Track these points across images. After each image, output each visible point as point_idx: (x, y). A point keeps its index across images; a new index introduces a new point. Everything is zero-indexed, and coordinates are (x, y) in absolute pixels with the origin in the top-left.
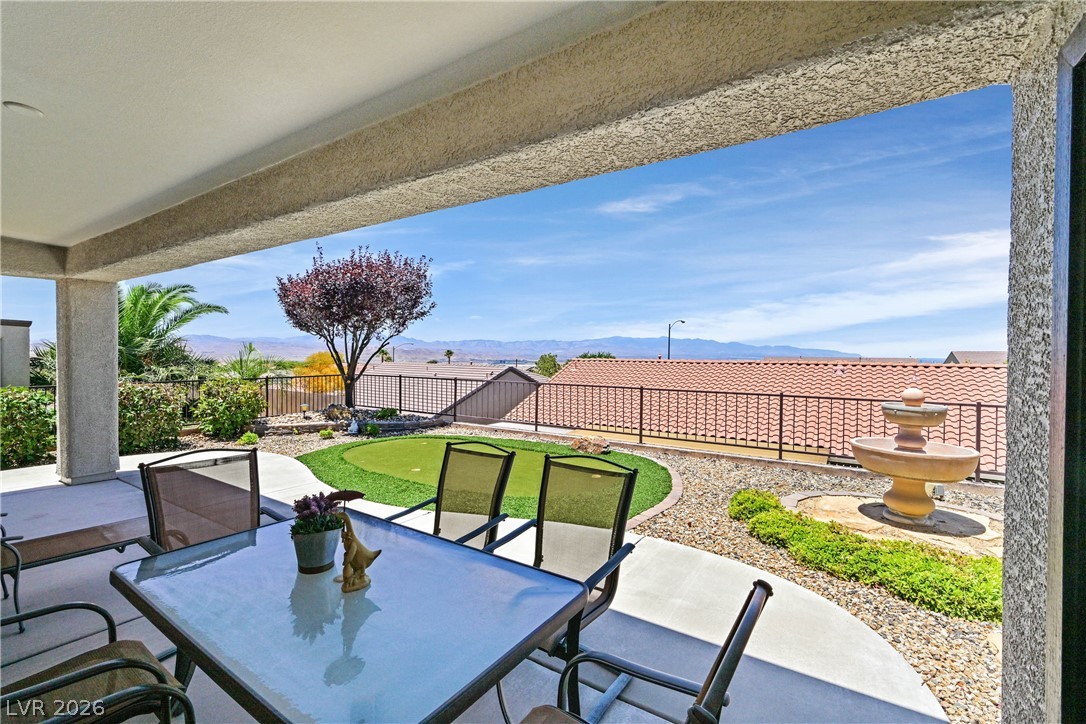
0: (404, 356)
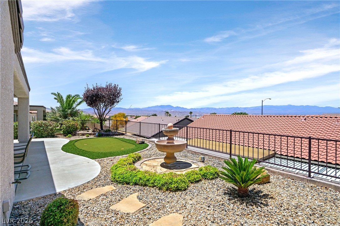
0: (180, 114)
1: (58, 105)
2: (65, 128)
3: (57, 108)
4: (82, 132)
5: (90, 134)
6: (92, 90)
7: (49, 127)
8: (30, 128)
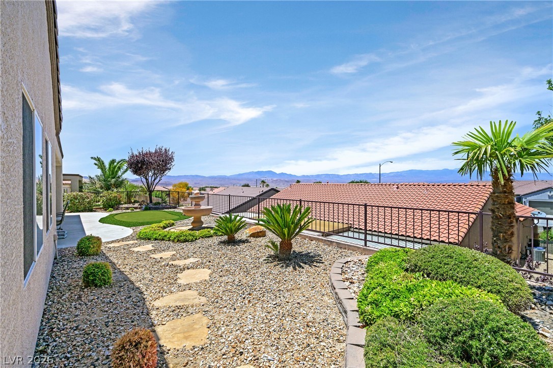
1: (99, 172)
2: (105, 201)
3: (96, 176)
4: (126, 206)
5: (136, 208)
6: (137, 156)
7: (86, 200)
8: (64, 201)
